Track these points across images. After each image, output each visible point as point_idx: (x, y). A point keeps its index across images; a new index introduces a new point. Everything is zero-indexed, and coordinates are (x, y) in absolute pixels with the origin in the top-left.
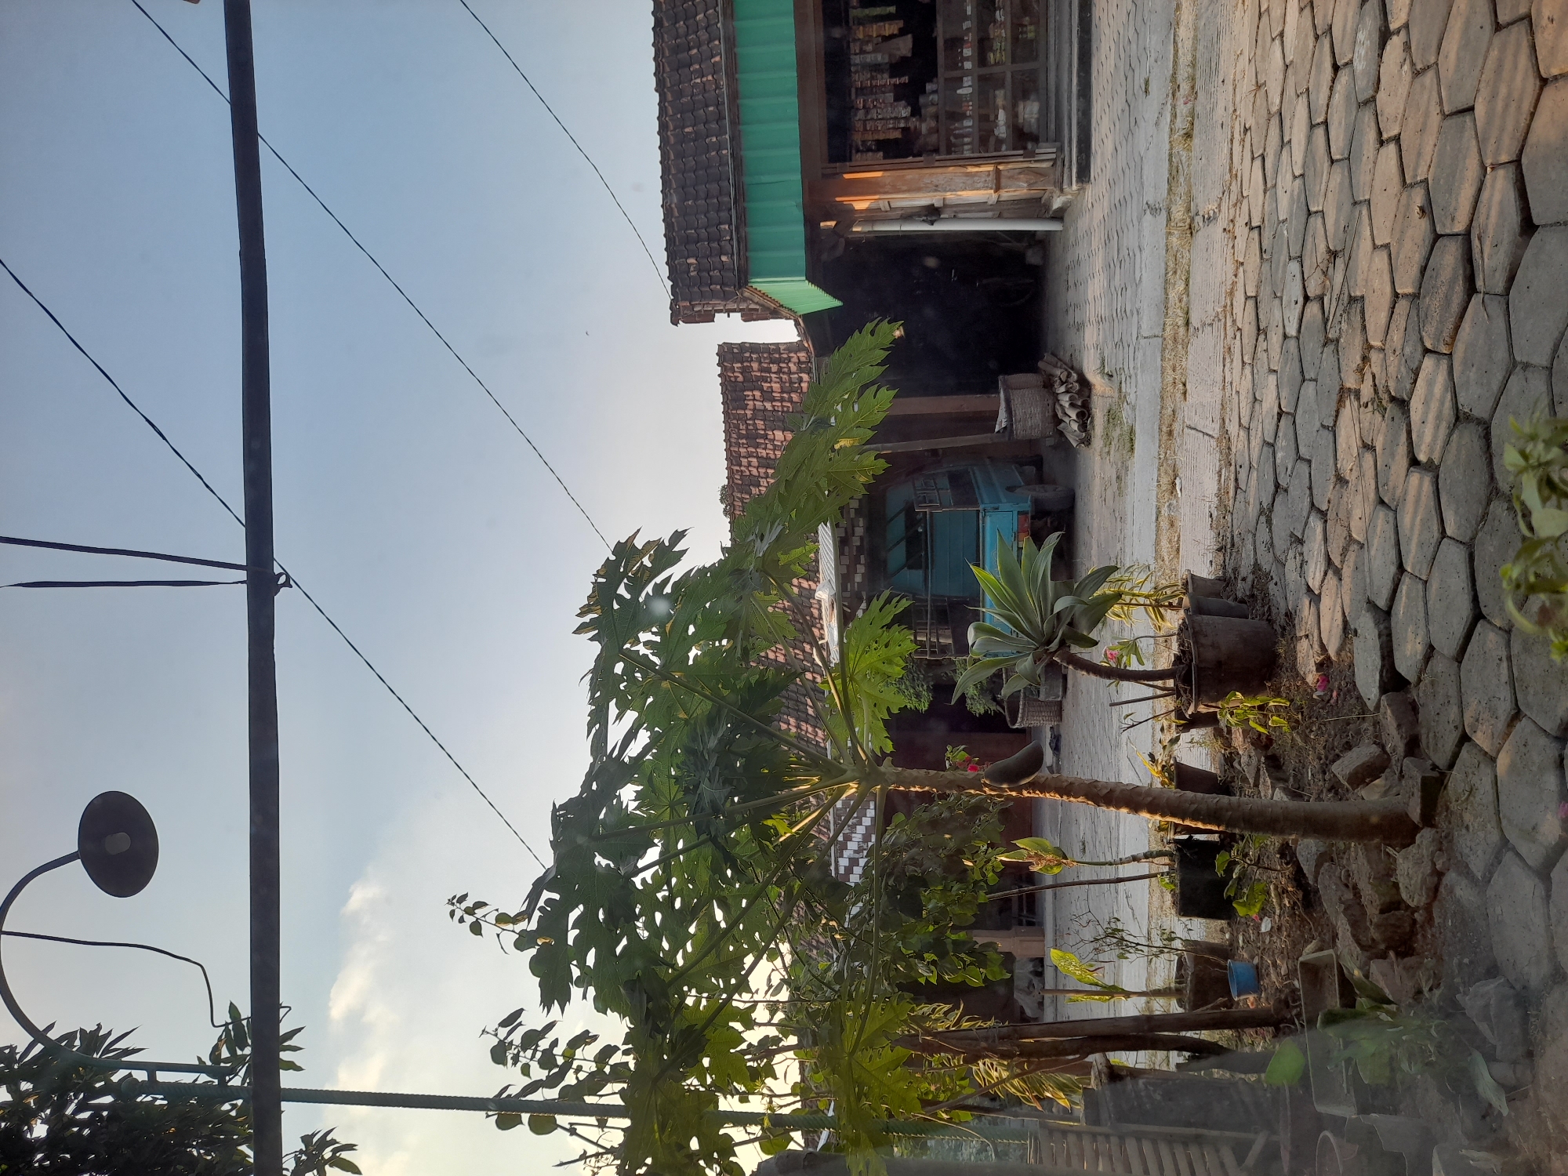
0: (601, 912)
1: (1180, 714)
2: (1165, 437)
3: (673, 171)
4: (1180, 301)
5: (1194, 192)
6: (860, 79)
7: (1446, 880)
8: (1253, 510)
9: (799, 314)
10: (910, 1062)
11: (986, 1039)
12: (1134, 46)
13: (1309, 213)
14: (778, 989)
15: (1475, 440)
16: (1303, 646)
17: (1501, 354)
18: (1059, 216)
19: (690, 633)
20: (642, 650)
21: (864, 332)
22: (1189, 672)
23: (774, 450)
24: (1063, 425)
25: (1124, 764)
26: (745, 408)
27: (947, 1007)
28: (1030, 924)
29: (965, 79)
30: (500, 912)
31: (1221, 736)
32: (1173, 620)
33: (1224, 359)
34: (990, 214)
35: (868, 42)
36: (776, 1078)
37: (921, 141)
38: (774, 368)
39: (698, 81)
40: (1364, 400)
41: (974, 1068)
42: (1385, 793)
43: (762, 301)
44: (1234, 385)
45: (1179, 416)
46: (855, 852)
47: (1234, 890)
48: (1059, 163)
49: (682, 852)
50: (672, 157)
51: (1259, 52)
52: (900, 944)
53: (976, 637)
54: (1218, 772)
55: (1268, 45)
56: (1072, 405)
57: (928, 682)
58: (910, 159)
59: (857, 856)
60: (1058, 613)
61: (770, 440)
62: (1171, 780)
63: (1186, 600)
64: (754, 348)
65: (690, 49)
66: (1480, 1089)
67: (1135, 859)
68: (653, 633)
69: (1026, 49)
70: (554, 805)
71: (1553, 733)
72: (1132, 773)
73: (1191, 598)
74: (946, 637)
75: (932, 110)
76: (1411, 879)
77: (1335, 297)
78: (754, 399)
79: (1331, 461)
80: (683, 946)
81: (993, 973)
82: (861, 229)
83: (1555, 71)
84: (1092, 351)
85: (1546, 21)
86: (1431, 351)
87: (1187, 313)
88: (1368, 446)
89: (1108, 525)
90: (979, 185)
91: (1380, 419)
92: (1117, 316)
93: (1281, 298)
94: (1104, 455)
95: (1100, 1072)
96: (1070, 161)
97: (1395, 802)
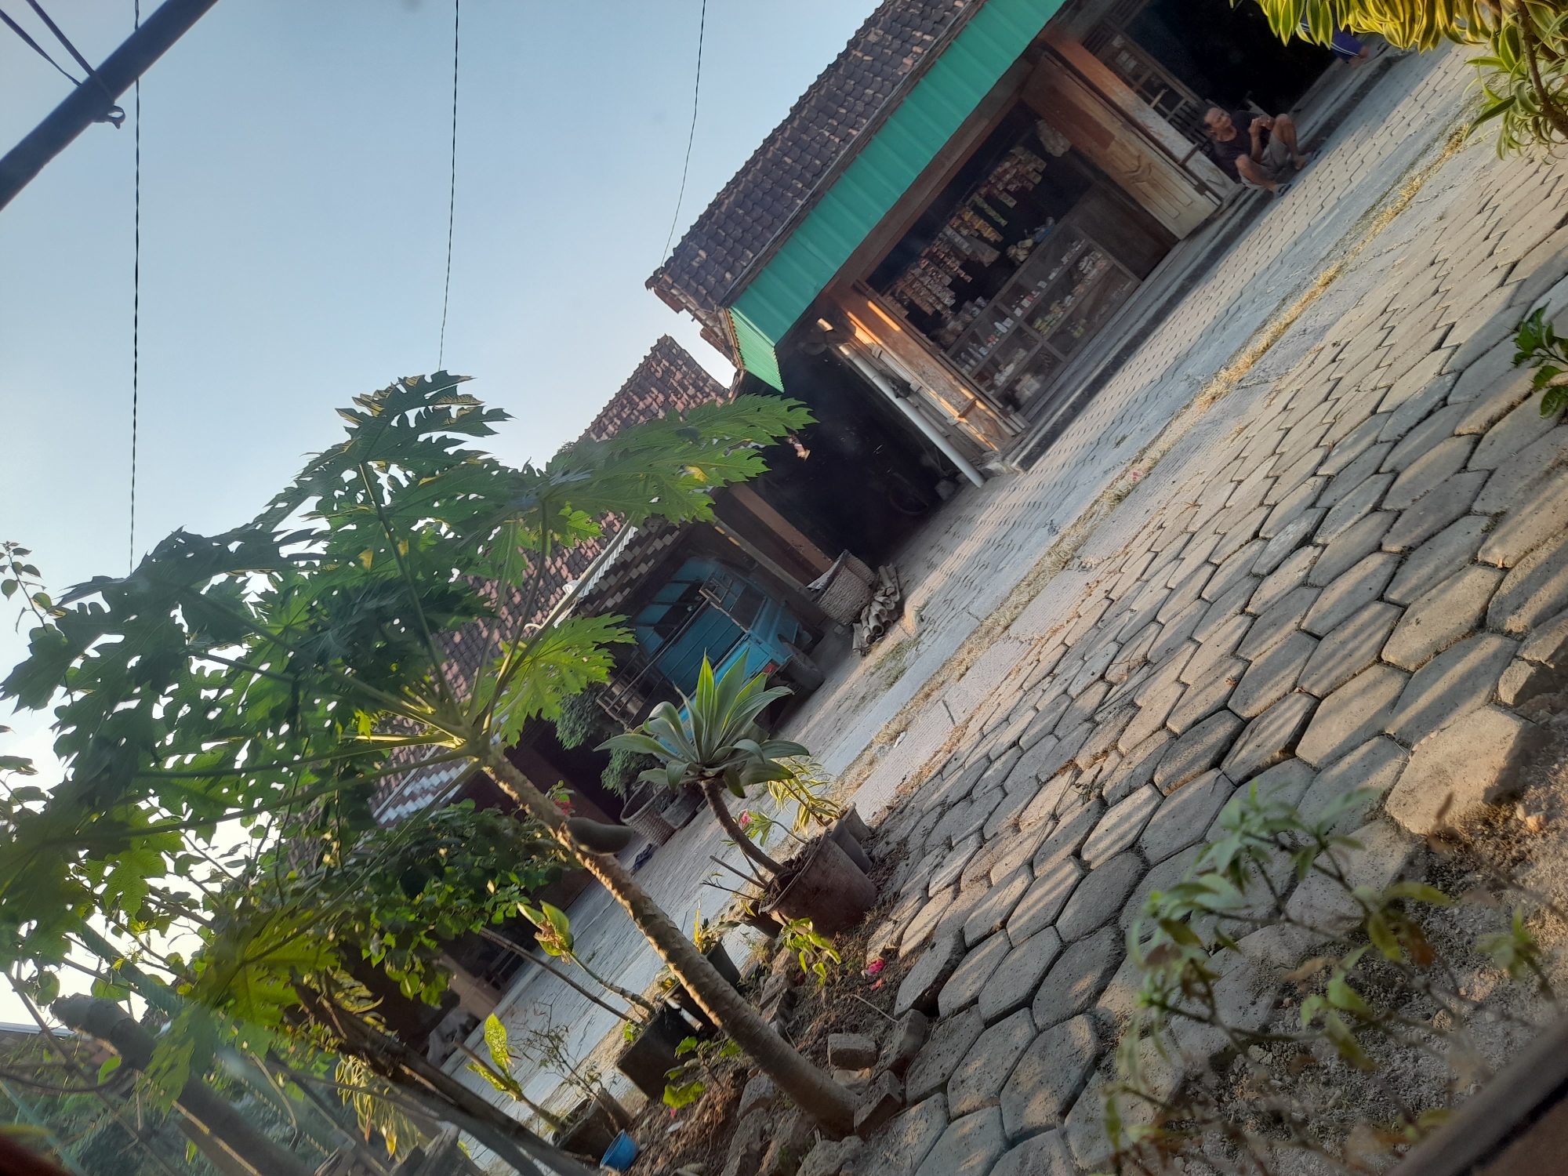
0: (137, 658)
1: (754, 907)
2: (921, 695)
3: (750, 177)
4: (1016, 608)
5: (1090, 540)
6: (938, 247)
8: (936, 797)
9: (746, 368)
10: (293, 1012)
11: (374, 1042)
12: (1137, 406)
13: (1154, 619)
14: (234, 864)
15: (1132, 871)
16: (887, 927)
17: (1199, 825)
18: (986, 476)
20: (383, 479)
21: (784, 401)
22: (790, 878)
24: (859, 625)
25: (684, 909)
26: (642, 399)
27: (366, 993)
28: (496, 986)
29: (1008, 319)
30: (45, 592)
31: (771, 948)
32: (813, 830)
33: (1010, 674)
34: (942, 429)
35: (967, 227)
36: (163, 935)
37: (942, 332)
38: (691, 391)
39: (827, 134)
40: (1079, 781)
41: (342, 1061)
42: (850, 1087)
43: (727, 330)
44: (1002, 697)
45: (945, 687)
47: (676, 1075)
48: (1018, 438)
49: (260, 673)
50: (758, 167)
51: (1215, 481)
52: (375, 909)
53: (660, 714)
54: (744, 974)
55: (1225, 481)
56: (878, 617)
57: (589, 729)
58: (924, 336)
60: (737, 750)
62: (704, 952)
63: (834, 824)
64: (690, 362)
65: (842, 106)
67: (623, 993)
68: (406, 475)
69: (1066, 342)
71: (1008, 1134)
73: (839, 825)
74: (635, 706)
75: (968, 318)
76: (814, 1167)
77: (1122, 691)
78: (654, 399)
79: (1021, 806)
80: (185, 754)
81: (429, 996)
82: (846, 352)
83: (1392, 659)
84: (925, 591)
85: (1413, 620)
86: (1154, 784)
87: (1013, 620)
88: (1055, 817)
89: (826, 725)
90: (954, 401)
91: (1080, 804)
92: (963, 581)
93: (1085, 662)
94: (868, 673)
95: (442, 1142)
96: (1027, 445)
97: (853, 1098)
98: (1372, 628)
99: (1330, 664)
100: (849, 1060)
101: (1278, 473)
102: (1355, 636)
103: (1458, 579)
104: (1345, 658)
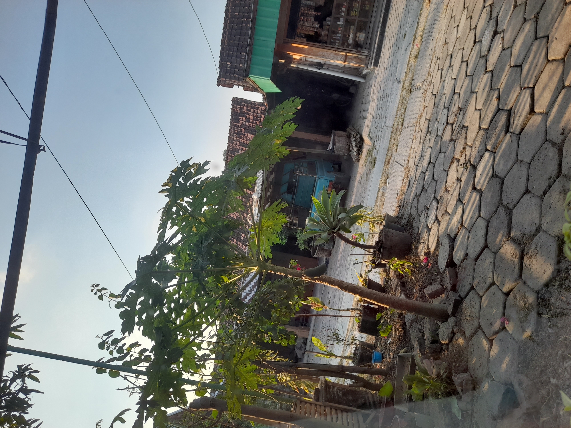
0: (151, 300)
1: (373, 262)
2: (387, 164)
3: (228, 28)
4: (402, 116)
5: (414, 77)
6: (303, 10)
7: (456, 336)
8: (413, 195)
9: (265, 92)
10: (256, 370)
11: (285, 366)
12: (403, 20)
13: (455, 93)
14: (212, 337)
15: (498, 184)
16: (421, 246)
17: (513, 156)
18: (364, 77)
19: (204, 201)
20: (185, 204)
21: (290, 100)
22: (380, 248)
23: (246, 140)
24: (351, 152)
25: (349, 276)
26: (239, 123)
27: (272, 352)
28: (305, 326)
29: (341, 19)
30: (111, 293)
31: (386, 272)
32: (378, 229)
33: (413, 140)
34: (340, 71)
36: (205, 369)
37: (321, 38)
38: (252, 110)
40: (460, 163)
41: (278, 375)
42: (440, 303)
43: (252, 84)
44: (415, 149)
45: (393, 156)
46: (249, 291)
47: (381, 327)
48: (368, 57)
49: (186, 282)
50: (228, 22)
51: (448, 31)
52: (260, 327)
53: (309, 222)
54: (382, 284)
55: (452, 29)
56: (356, 146)
57: (286, 235)
58: (316, 43)
59: (249, 292)
60: (339, 219)
61: (245, 137)
62: (366, 284)
63: (384, 223)
64: (246, 101)
66: (453, 410)
67: (348, 310)
68: (190, 198)
69: (365, 13)
70: (139, 257)
71: (505, 292)
72: (351, 279)
73: (386, 222)
74: (296, 220)
75: (327, 27)
76: (444, 333)
77: (458, 124)
78: (242, 120)
79: (444, 183)
80: (180, 317)
81: (292, 342)
82: (294, 66)
83: (553, 58)
84: (367, 128)
85: (554, 39)
86: (488, 150)
87: (403, 121)
88: (459, 180)
89: (360, 191)
90: (339, 59)
91: (465, 171)
92: (378, 117)
93: (438, 121)
94: (363, 166)
95: (322, 383)
96: (372, 58)
97: (444, 306)
98: (540, 51)
99: (531, 73)
100: (435, 295)
101: (470, 15)
102: (534, 58)
103: (564, 13)
104: (535, 68)
